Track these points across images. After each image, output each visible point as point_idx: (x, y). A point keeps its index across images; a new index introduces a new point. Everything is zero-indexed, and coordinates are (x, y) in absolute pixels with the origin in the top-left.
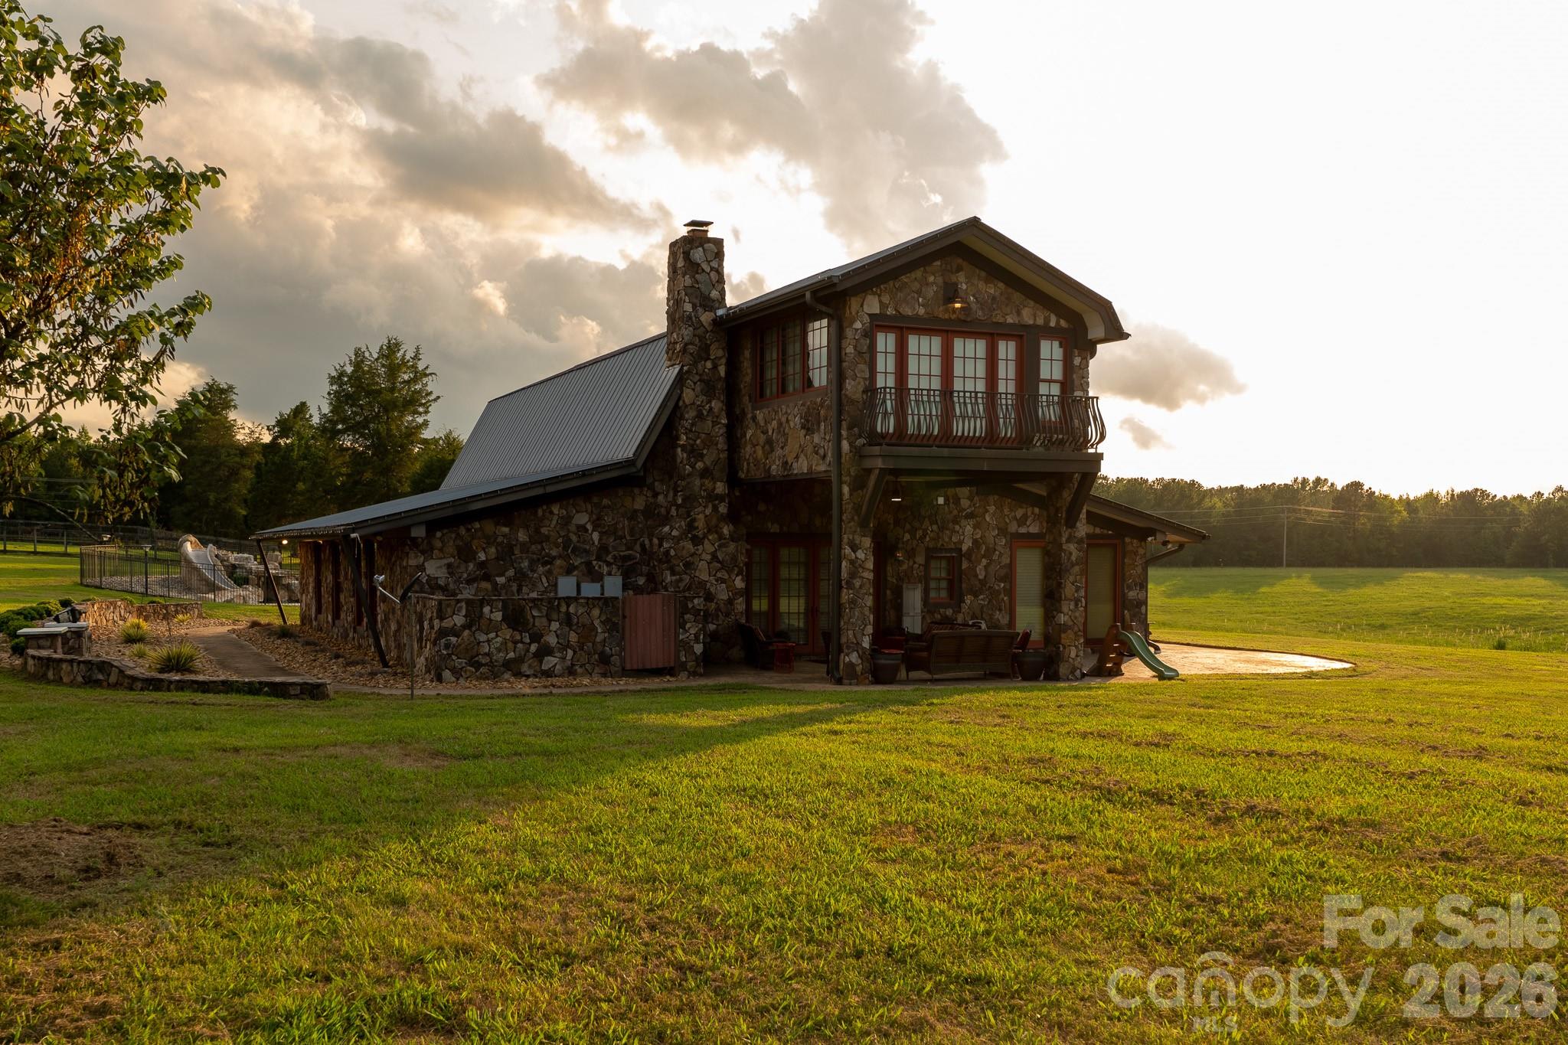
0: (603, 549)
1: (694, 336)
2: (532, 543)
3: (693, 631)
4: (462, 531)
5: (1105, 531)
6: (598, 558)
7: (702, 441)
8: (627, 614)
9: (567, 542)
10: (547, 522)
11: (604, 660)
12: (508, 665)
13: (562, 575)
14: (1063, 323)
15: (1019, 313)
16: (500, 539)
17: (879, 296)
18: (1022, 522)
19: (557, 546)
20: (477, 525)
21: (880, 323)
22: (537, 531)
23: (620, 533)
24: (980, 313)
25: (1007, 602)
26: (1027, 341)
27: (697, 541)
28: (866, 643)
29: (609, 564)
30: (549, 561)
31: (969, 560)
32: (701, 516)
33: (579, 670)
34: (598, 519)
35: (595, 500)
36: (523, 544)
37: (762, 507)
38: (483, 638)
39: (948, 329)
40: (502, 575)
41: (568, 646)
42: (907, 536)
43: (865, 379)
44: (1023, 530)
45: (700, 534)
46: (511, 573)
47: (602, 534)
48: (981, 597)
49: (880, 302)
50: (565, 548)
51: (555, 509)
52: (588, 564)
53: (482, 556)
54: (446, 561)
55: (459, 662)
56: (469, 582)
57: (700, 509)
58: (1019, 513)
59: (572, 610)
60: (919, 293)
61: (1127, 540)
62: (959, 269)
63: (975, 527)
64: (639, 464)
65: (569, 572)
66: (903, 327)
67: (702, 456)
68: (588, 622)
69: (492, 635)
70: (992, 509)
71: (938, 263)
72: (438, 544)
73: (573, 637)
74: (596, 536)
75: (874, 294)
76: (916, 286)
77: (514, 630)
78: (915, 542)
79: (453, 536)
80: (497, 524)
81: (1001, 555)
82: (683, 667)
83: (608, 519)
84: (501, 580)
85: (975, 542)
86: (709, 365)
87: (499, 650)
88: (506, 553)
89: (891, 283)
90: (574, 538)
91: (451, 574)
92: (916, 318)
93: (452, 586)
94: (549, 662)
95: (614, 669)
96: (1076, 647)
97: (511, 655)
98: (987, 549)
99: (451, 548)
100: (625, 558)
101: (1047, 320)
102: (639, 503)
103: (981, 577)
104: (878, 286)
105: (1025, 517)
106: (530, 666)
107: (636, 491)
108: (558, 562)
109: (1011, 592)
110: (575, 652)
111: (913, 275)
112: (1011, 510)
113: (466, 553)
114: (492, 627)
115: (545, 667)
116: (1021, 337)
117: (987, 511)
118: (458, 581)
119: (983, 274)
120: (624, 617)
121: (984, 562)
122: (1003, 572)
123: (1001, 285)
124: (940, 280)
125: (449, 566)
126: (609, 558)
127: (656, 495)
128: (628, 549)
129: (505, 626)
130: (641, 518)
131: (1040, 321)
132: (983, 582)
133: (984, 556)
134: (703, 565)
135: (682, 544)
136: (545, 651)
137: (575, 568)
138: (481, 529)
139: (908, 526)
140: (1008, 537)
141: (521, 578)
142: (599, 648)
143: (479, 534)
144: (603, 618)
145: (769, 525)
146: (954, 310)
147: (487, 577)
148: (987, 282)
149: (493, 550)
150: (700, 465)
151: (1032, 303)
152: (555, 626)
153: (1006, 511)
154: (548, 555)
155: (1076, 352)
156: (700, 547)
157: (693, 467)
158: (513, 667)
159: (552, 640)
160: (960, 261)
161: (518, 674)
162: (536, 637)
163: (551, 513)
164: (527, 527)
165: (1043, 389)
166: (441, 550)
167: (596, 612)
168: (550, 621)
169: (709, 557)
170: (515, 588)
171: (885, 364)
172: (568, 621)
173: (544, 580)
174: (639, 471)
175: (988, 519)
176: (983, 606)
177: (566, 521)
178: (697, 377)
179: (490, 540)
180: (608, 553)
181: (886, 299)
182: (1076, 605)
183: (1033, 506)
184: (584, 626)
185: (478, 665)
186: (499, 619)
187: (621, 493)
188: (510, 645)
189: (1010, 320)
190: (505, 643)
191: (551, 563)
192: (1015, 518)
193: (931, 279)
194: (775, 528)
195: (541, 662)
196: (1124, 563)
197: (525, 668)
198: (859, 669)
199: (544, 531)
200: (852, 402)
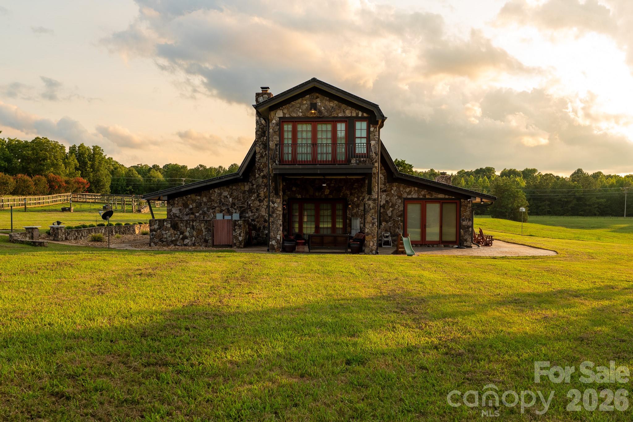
0: (233, 204)
1: (260, 128)
2: (208, 202)
3: (238, 232)
4: (184, 198)
5: (451, 197)
6: (232, 207)
7: (263, 166)
8: (215, 225)
9: (221, 201)
10: (213, 195)
11: (206, 241)
12: (172, 242)
13: (218, 213)
14: (365, 115)
15: (344, 112)
16: (197, 201)
17: (283, 110)
18: (409, 193)
19: (217, 203)
20: (189, 196)
21: (283, 121)
22: (210, 198)
23: (239, 198)
24: (326, 113)
25: (402, 225)
26: (350, 123)
27: (261, 201)
28: (278, 237)
29: (235, 209)
30: (214, 208)
31: (384, 208)
32: (262, 192)
33: (197, 244)
34: (232, 193)
35: (231, 187)
36: (204, 203)
37: (294, 189)
38: (164, 232)
39: (315, 121)
40: (198, 213)
41: (193, 236)
42: (356, 199)
43: (277, 141)
44: (409, 197)
45: (262, 199)
46: (201, 212)
47: (233, 199)
48: (390, 223)
49: (283, 112)
50: (220, 204)
51: (216, 190)
52: (228, 209)
53: (191, 206)
54: (179, 208)
55: (156, 240)
56: (187, 215)
57: (262, 190)
58: (408, 190)
59: (194, 224)
60: (300, 108)
61: (462, 200)
62: (317, 97)
63: (387, 195)
64: (241, 174)
65: (221, 212)
66: (295, 121)
67: (263, 171)
68: (200, 228)
69: (167, 232)
70: (395, 188)
71: (308, 96)
72: (176, 202)
73: (195, 233)
74: (231, 200)
75: (281, 110)
76: (298, 105)
77: (174, 230)
78: (359, 201)
79: (182, 200)
80: (196, 195)
81: (399, 206)
82: (235, 244)
83: (235, 194)
84: (197, 214)
85: (387, 201)
86: (265, 138)
87: (169, 237)
88: (199, 205)
89: (288, 105)
90: (223, 200)
91: (181, 212)
92: (299, 117)
93: (181, 216)
94: (187, 241)
95: (209, 244)
96: (373, 241)
97: (174, 238)
98: (392, 204)
99: (180, 204)
100: (241, 207)
101: (357, 114)
102: (247, 188)
103: (389, 215)
104: (282, 107)
105: (411, 191)
106: (180, 242)
107: (246, 184)
108: (217, 208)
109: (405, 222)
110: (195, 238)
111: (297, 101)
112: (404, 189)
113: (186, 205)
114: (167, 229)
115: (185, 243)
116: (347, 121)
117: (392, 189)
118: (183, 215)
119: (328, 98)
120: (213, 226)
121: (391, 209)
122: (400, 213)
123: (336, 102)
124: (309, 102)
125: (180, 209)
126: (235, 207)
127: (253, 185)
128: (243, 204)
129: (171, 229)
130: (247, 193)
131: (354, 115)
132: (390, 217)
133: (391, 207)
134: (263, 210)
135: (255, 202)
136: (185, 238)
137: (224, 210)
138: (191, 197)
139: (356, 195)
140: (403, 200)
141: (204, 213)
142: (204, 237)
143: (190, 199)
144: (205, 227)
145: (297, 195)
146: (312, 113)
147: (193, 213)
148: (330, 101)
149: (195, 204)
150: (262, 174)
151: (350, 108)
152: (188, 229)
153: (401, 189)
154: (214, 206)
155: (371, 126)
156: (262, 203)
157: (259, 175)
158: (174, 242)
159: (187, 234)
160: (317, 94)
161: (176, 245)
162: (182, 233)
163: (215, 192)
164: (206, 196)
165: (358, 141)
166: (177, 204)
167: (203, 225)
168: (187, 228)
169: (266, 207)
170: (202, 217)
171: (288, 135)
172: (193, 228)
173: (212, 214)
174: (241, 176)
175: (393, 192)
176: (390, 227)
177: (220, 194)
178: (261, 143)
179: (194, 201)
180: (235, 205)
181: (285, 111)
182: (373, 225)
183: (414, 187)
184: (198, 229)
185: (163, 242)
186: (170, 226)
187: (240, 184)
188: (173, 235)
189: (340, 115)
190: (171, 234)
191: (215, 209)
192: (405, 192)
193: (305, 102)
194: (299, 196)
195: (184, 241)
196: (460, 210)
197: (178, 243)
198: (276, 247)
199: (212, 198)
200: (272, 150)
